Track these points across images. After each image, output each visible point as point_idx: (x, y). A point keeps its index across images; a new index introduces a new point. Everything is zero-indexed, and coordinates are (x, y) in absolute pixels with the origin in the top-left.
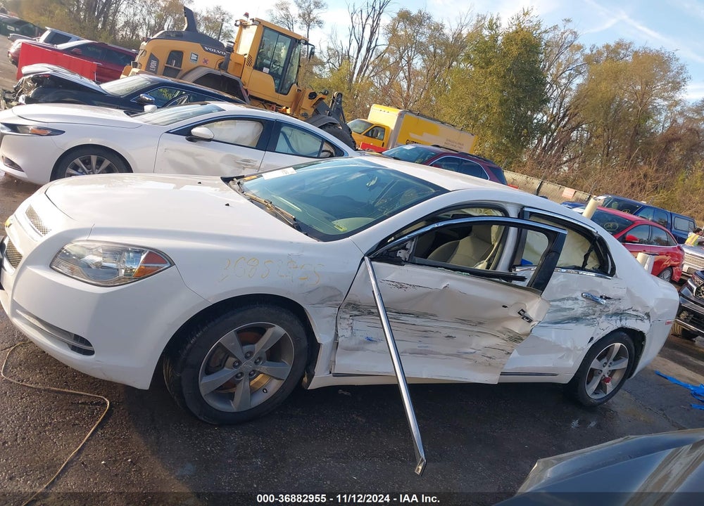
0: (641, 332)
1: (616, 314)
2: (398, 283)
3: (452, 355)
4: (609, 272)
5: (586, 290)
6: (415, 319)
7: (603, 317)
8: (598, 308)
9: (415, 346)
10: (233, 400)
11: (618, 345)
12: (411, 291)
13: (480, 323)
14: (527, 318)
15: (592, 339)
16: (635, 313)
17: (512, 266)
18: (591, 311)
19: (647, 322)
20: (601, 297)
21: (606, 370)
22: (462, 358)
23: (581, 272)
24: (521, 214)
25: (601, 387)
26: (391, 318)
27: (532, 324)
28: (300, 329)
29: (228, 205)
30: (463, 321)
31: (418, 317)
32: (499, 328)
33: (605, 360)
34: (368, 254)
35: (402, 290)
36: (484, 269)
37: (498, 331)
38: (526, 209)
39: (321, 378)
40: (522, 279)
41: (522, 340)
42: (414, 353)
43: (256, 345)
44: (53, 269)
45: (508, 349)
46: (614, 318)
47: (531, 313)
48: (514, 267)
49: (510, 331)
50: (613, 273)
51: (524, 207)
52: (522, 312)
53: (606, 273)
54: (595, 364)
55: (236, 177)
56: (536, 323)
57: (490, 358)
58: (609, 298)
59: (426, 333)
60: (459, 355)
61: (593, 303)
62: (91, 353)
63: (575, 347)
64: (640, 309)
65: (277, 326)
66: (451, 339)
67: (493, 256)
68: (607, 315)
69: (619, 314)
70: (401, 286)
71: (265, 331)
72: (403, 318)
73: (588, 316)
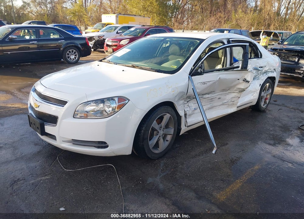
0: (274, 77)
1: (265, 73)
2: (203, 82)
3: (221, 105)
4: (260, 57)
5: (254, 66)
6: (208, 95)
7: (261, 75)
8: (260, 72)
9: (209, 106)
10: (159, 148)
11: (268, 84)
12: (208, 84)
13: (229, 89)
14: (247, 81)
15: (260, 84)
16: (270, 70)
17: (231, 64)
18: (257, 74)
19: (275, 72)
20: (259, 67)
21: (265, 95)
22: (224, 105)
23: (251, 60)
24: (229, 42)
25: (265, 102)
26: (201, 98)
27: (250, 83)
28: (174, 113)
29: (123, 71)
30: (224, 90)
31: (209, 94)
32: (235, 89)
33: (264, 92)
34: (190, 74)
35: (205, 85)
36: (222, 68)
37: (235, 90)
38: (230, 40)
39: (184, 129)
40: (238, 67)
41: (244, 90)
42: (209, 109)
43: (162, 124)
44: (74, 118)
45: (239, 96)
46: (264, 74)
47: (248, 79)
48: (232, 64)
49: (239, 89)
50: (261, 57)
51: (229, 39)
52: (244, 80)
53: (258, 58)
54: (263, 94)
55: (102, 59)
56: (251, 82)
57: (233, 101)
58: (262, 67)
59: (212, 100)
60: (223, 104)
61: (257, 71)
62: (107, 146)
63: (256, 90)
64: (271, 68)
65: (167, 114)
66: (220, 99)
67: (224, 62)
68: (262, 74)
69: (266, 72)
70: (204, 83)
71: (163, 117)
72: (205, 96)
73: (256, 76)
